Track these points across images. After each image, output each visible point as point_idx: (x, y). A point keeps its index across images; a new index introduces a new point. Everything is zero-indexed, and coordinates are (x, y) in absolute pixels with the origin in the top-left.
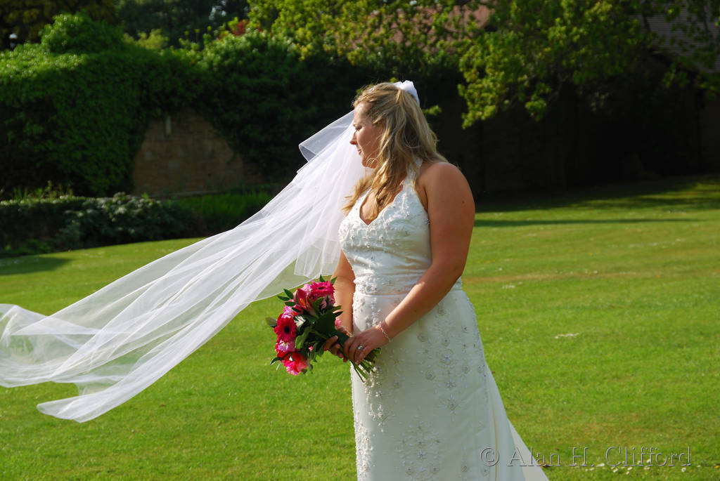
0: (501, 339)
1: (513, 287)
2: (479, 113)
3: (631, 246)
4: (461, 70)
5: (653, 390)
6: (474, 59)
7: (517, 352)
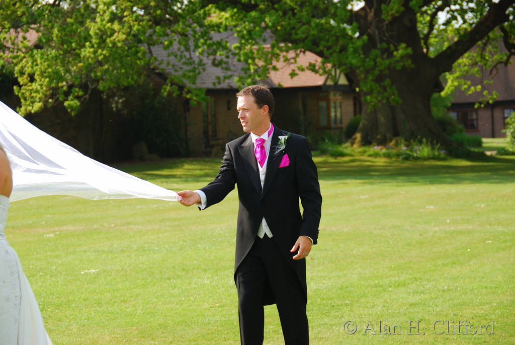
1: (52, 235)
2: (30, 108)
3: (139, 207)
4: (16, 75)
5: (148, 310)
6: (26, 69)
7: (52, 283)
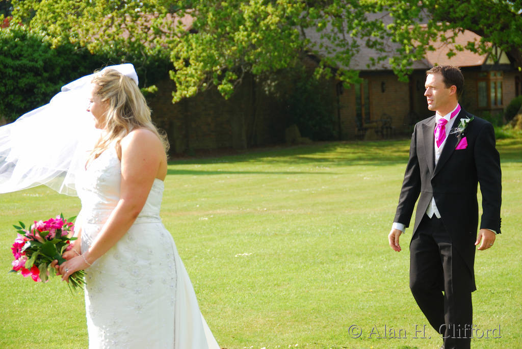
0: (196, 256)
1: (206, 219)
2: (185, 92)
3: (291, 191)
4: (172, 60)
5: (301, 294)
6: (181, 53)
7: (207, 266)
